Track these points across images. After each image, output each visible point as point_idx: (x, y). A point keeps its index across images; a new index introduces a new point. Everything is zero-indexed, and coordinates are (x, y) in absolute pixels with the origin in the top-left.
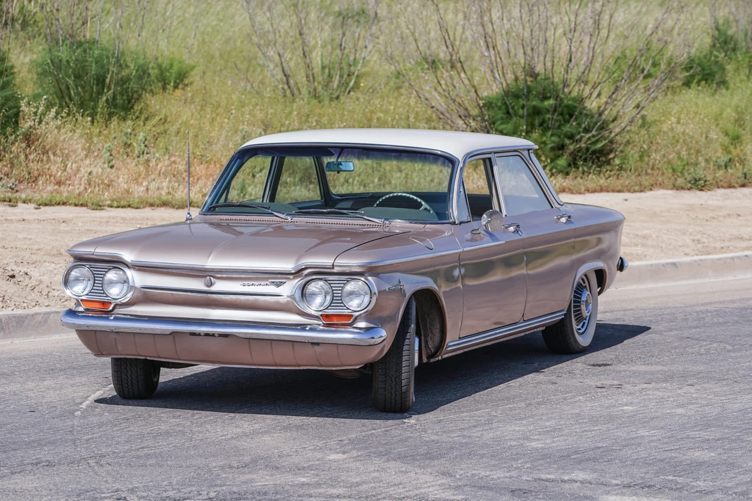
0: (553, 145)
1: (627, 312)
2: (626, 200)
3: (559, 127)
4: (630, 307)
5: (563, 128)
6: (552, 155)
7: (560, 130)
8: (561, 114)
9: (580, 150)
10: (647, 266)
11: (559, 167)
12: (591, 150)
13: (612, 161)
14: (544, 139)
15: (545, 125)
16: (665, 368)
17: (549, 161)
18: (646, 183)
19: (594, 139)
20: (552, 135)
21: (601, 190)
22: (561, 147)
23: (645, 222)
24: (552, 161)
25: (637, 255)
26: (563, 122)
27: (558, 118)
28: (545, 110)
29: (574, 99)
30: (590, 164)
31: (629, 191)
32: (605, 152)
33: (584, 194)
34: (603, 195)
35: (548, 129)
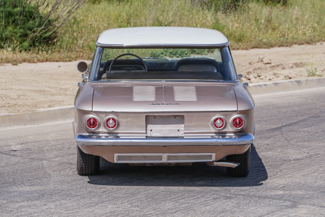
0: (20, 34)
1: (36, 144)
2: (60, 67)
3: (24, 24)
4: (39, 140)
5: (26, 24)
6: (20, 39)
7: (24, 26)
8: (26, 16)
9: (36, 37)
10: (59, 110)
11: (24, 47)
12: (43, 37)
13: (55, 43)
14: (15, 30)
15: (16, 22)
16: (42, 188)
17: (19, 43)
18: (73, 56)
19: (44, 31)
20: (20, 28)
21: (47, 60)
22: (26, 35)
23: (68, 80)
24: (20, 43)
25: (59, 101)
26: (26, 21)
27: (23, 18)
28: (15, 14)
29: (33, 8)
30: (43, 45)
31: (63, 61)
32: (52, 38)
33: (36, 63)
34: (48, 64)
35: (17, 25)
